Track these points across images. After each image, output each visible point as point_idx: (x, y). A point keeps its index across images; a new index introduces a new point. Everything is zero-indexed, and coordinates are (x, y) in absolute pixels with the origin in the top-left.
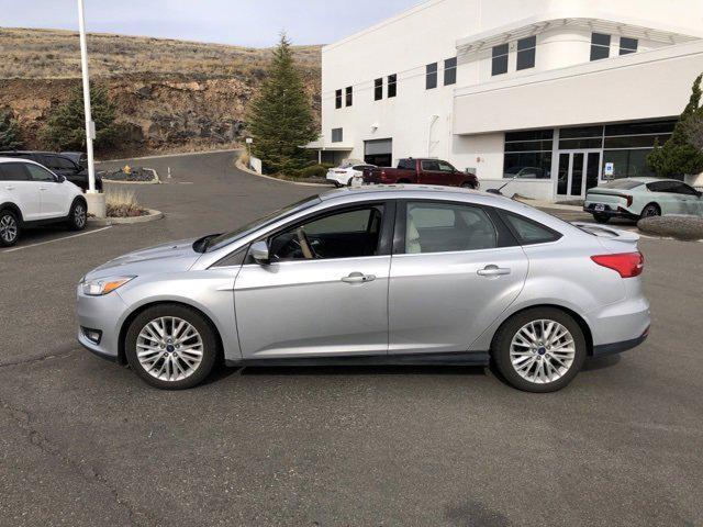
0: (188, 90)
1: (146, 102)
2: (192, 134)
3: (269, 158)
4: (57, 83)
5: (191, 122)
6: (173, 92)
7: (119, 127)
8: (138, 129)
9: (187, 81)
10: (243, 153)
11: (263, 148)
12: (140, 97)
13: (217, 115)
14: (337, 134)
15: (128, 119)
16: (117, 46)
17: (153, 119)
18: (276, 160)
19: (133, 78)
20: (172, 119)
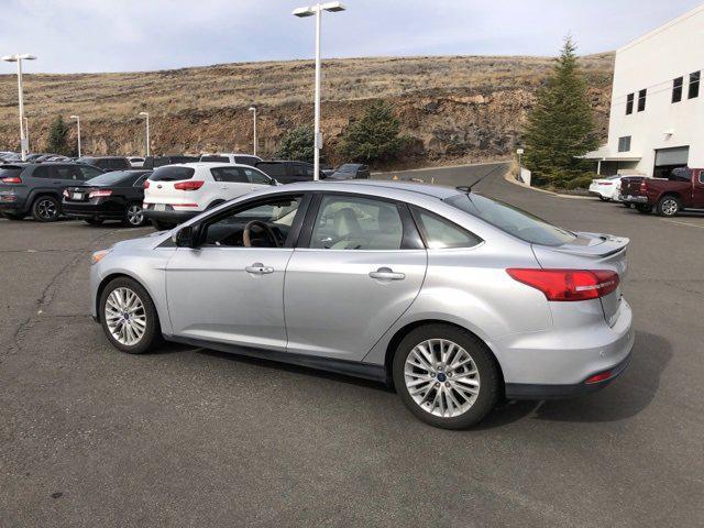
0: (473, 104)
1: (430, 116)
2: (471, 147)
3: (540, 169)
4: (356, 103)
5: (471, 135)
6: (458, 106)
7: (402, 141)
8: (420, 143)
9: (473, 94)
10: (514, 164)
11: (534, 159)
12: (426, 112)
13: (499, 127)
14: (625, 143)
15: (412, 134)
16: (420, 66)
17: (435, 133)
18: (547, 171)
19: (421, 95)
20: (452, 132)
